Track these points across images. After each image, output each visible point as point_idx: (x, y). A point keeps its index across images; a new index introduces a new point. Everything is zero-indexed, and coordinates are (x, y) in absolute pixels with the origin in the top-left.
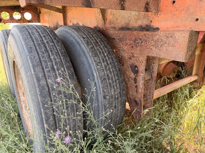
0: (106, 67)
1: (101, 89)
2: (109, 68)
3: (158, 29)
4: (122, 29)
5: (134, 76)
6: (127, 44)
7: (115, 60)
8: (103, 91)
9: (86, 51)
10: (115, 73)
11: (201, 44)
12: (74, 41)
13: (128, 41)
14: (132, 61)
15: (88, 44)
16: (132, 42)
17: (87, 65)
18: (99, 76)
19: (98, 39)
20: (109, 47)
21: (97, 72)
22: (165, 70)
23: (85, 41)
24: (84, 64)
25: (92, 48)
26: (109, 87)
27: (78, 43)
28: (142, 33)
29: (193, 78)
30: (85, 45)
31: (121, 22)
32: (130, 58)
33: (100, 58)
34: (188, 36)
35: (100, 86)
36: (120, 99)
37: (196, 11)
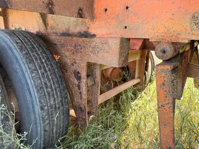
0: (43, 74)
1: (38, 100)
2: (47, 76)
3: (94, 36)
4: (63, 34)
5: (77, 83)
6: (68, 50)
7: (55, 66)
8: (40, 101)
9: (19, 58)
10: (55, 80)
11: (140, 51)
12: (6, 47)
13: (69, 47)
14: (75, 67)
15: (21, 49)
16: (72, 48)
17: (20, 74)
18: (35, 84)
19: (35, 44)
20: (48, 52)
21: (32, 81)
22: (112, 74)
23: (18, 46)
24: (17, 72)
25: (26, 54)
26: (47, 97)
27: (10, 48)
28: (81, 39)
29: (135, 81)
30: (19, 51)
31: (62, 28)
32: (73, 64)
33: (36, 64)
34: (119, 43)
35: (36, 95)
36: (61, 108)
37: (124, 20)
